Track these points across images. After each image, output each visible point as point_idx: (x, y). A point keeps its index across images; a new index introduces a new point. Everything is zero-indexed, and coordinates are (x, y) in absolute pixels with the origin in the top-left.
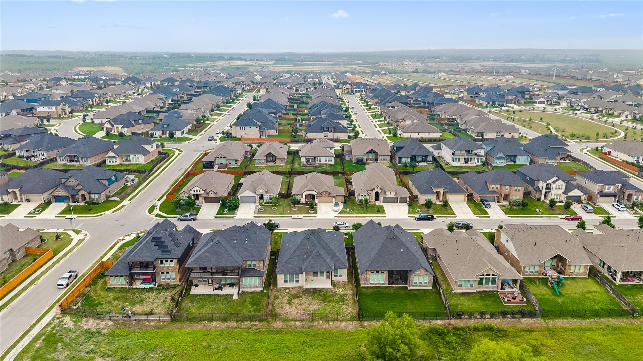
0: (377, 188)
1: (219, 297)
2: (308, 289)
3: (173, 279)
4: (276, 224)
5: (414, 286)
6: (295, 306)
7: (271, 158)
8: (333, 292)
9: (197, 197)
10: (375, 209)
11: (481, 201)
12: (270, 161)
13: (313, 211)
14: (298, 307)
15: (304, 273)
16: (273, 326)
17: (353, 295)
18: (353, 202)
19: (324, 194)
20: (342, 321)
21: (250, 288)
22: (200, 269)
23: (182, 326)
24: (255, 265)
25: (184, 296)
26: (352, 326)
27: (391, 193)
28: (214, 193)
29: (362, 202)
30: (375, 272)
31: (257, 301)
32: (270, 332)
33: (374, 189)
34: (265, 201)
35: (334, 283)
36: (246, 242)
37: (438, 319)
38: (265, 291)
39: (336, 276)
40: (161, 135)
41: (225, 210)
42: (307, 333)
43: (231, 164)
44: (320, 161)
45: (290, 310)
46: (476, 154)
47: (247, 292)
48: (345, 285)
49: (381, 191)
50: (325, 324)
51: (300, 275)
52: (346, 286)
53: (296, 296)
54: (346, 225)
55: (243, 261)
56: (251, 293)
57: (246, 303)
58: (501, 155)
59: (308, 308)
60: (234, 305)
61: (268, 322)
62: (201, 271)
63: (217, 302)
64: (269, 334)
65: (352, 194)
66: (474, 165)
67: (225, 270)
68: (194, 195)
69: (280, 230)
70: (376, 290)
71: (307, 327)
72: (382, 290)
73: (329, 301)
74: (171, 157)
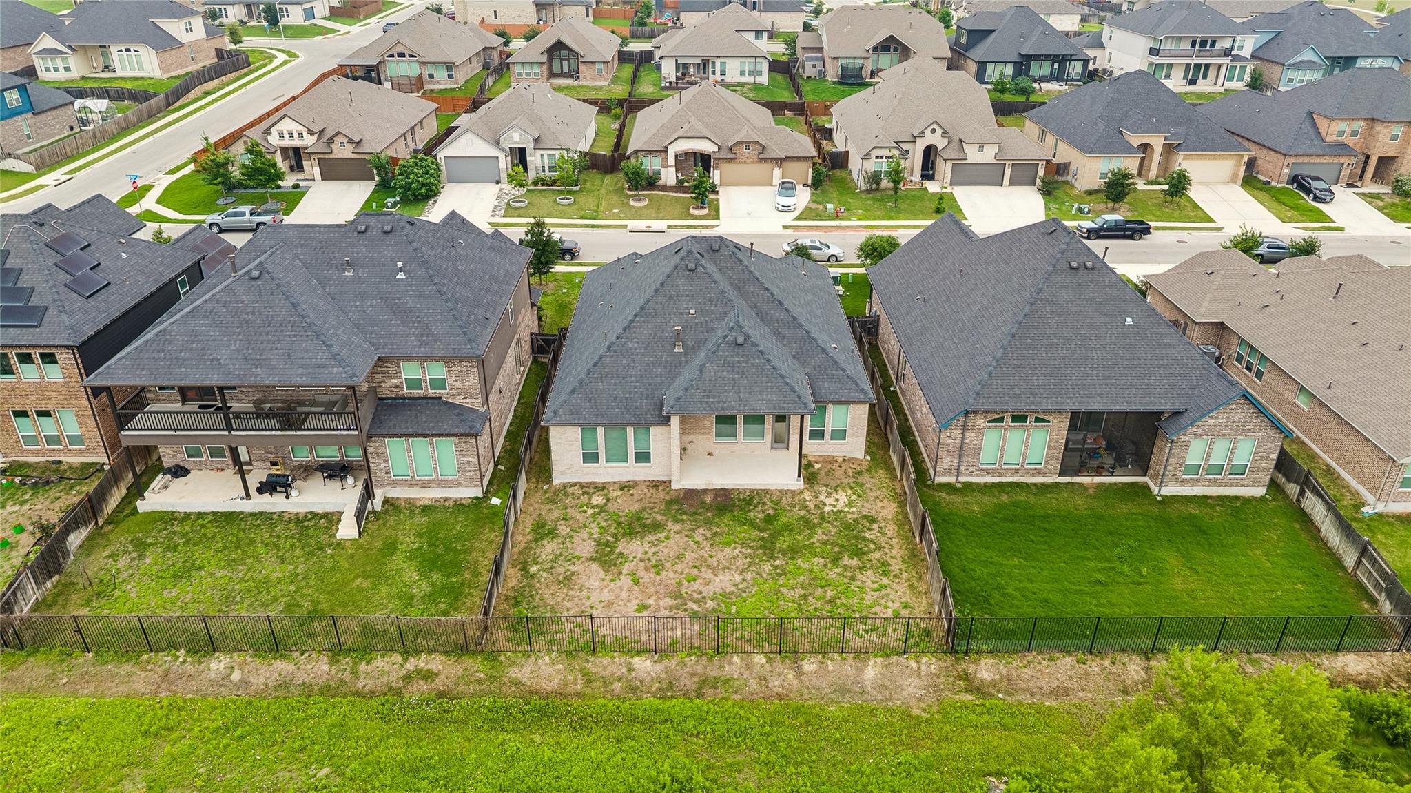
0: (933, 131)
1: (271, 528)
2: (692, 496)
3: (73, 440)
4: (566, 245)
5: (1183, 483)
6: (632, 573)
7: (565, 63)
8: (806, 507)
9: (296, 156)
10: (926, 203)
11: (1295, 179)
12: (560, 75)
13: (703, 208)
14: (646, 577)
15: (675, 421)
16: (517, 683)
17: (902, 521)
18: (846, 187)
19: (741, 151)
20: (862, 654)
21: (424, 485)
22: (185, 393)
23: (51, 678)
24: (440, 384)
25: (109, 522)
26: (913, 681)
27: (981, 148)
28: (351, 141)
29: (878, 183)
30: (1008, 418)
31: (448, 549)
32: (500, 718)
33: (922, 134)
34: (532, 175)
35: (810, 465)
36: (401, 276)
37: (1349, 650)
38: (495, 501)
39: (817, 435)
40: (245, 19)
41: (390, 201)
42: (690, 724)
43: (436, 78)
44: (723, 74)
45: (606, 596)
46: (1227, 53)
47: (410, 502)
48: (860, 473)
49: (946, 141)
50: (779, 667)
51: (656, 432)
52: (865, 478)
53: (638, 526)
54: (831, 252)
55: (380, 359)
56: (426, 509)
57: (398, 557)
58: (1308, 55)
59: (696, 586)
60: (334, 568)
61: (493, 657)
62: (187, 408)
63: (260, 550)
64: (494, 725)
65: (839, 161)
66: (1218, 88)
67: (301, 404)
68: (284, 150)
69: (581, 264)
70: (1005, 499)
71: (690, 684)
72: (1032, 500)
73: (794, 552)
74: (256, 70)
